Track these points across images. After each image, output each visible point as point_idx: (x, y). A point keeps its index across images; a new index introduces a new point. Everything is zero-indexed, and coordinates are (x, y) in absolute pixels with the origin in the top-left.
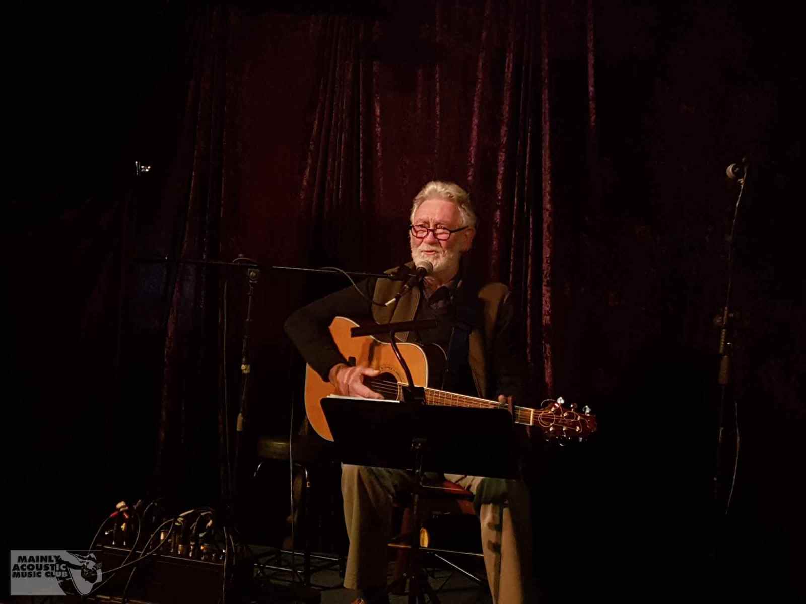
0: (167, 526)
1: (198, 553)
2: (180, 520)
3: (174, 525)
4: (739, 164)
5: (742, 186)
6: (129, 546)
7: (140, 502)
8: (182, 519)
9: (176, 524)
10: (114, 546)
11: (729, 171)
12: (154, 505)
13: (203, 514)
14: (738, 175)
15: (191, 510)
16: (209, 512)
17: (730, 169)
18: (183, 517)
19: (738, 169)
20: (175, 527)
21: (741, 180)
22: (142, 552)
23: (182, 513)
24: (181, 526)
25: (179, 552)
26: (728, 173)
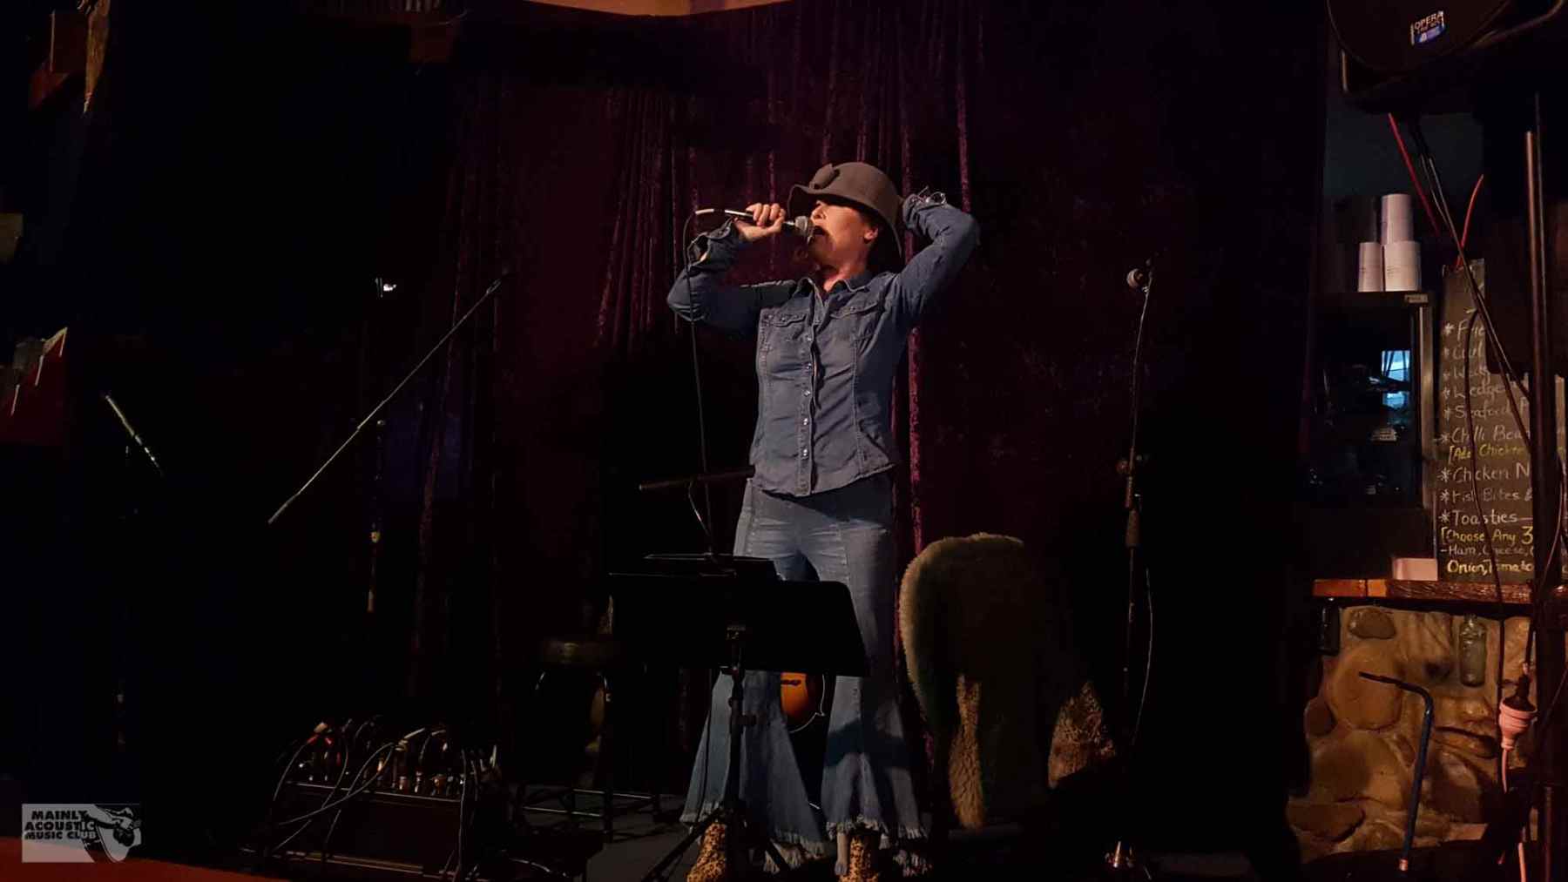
0: (386, 751)
1: (427, 787)
2: (402, 743)
3: (394, 751)
4: (1143, 270)
5: (1147, 296)
6: (332, 782)
7: (351, 723)
8: (405, 742)
9: (398, 749)
10: (312, 782)
11: (1130, 278)
12: (369, 725)
13: (434, 734)
14: (1141, 282)
15: (420, 728)
16: (443, 731)
17: (1131, 276)
18: (409, 740)
19: (1141, 275)
20: (395, 753)
21: (1146, 289)
22: (350, 789)
23: (406, 734)
24: (403, 752)
25: (401, 788)
26: (1129, 282)
